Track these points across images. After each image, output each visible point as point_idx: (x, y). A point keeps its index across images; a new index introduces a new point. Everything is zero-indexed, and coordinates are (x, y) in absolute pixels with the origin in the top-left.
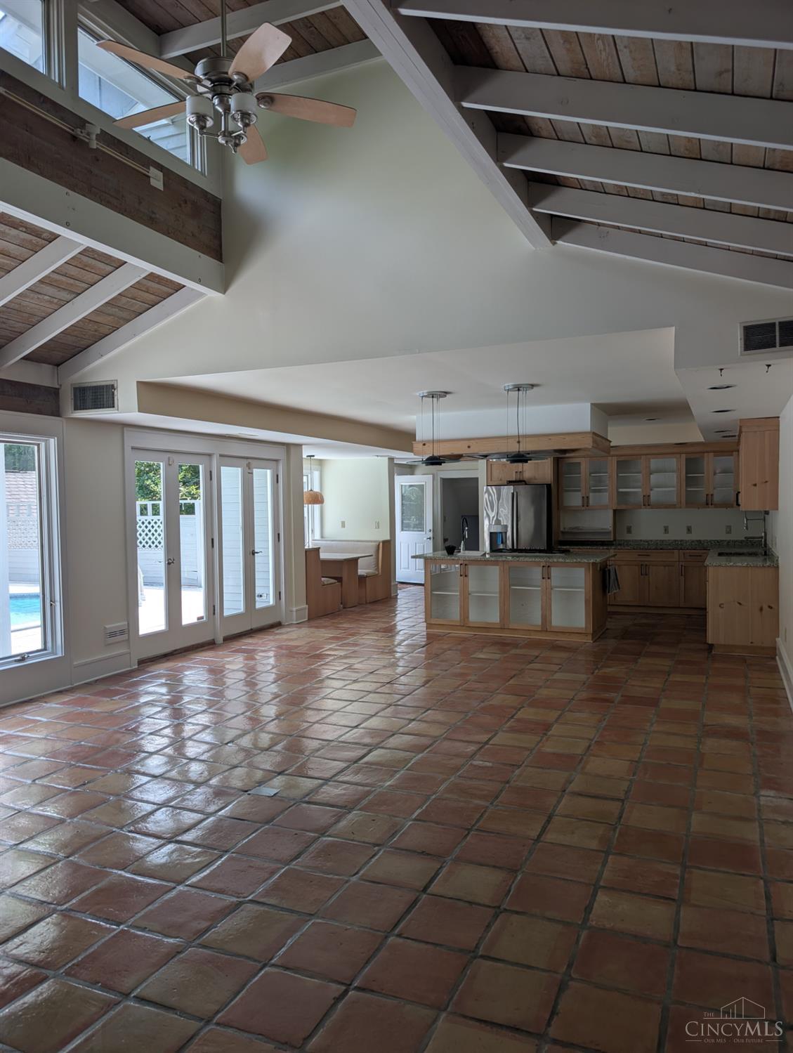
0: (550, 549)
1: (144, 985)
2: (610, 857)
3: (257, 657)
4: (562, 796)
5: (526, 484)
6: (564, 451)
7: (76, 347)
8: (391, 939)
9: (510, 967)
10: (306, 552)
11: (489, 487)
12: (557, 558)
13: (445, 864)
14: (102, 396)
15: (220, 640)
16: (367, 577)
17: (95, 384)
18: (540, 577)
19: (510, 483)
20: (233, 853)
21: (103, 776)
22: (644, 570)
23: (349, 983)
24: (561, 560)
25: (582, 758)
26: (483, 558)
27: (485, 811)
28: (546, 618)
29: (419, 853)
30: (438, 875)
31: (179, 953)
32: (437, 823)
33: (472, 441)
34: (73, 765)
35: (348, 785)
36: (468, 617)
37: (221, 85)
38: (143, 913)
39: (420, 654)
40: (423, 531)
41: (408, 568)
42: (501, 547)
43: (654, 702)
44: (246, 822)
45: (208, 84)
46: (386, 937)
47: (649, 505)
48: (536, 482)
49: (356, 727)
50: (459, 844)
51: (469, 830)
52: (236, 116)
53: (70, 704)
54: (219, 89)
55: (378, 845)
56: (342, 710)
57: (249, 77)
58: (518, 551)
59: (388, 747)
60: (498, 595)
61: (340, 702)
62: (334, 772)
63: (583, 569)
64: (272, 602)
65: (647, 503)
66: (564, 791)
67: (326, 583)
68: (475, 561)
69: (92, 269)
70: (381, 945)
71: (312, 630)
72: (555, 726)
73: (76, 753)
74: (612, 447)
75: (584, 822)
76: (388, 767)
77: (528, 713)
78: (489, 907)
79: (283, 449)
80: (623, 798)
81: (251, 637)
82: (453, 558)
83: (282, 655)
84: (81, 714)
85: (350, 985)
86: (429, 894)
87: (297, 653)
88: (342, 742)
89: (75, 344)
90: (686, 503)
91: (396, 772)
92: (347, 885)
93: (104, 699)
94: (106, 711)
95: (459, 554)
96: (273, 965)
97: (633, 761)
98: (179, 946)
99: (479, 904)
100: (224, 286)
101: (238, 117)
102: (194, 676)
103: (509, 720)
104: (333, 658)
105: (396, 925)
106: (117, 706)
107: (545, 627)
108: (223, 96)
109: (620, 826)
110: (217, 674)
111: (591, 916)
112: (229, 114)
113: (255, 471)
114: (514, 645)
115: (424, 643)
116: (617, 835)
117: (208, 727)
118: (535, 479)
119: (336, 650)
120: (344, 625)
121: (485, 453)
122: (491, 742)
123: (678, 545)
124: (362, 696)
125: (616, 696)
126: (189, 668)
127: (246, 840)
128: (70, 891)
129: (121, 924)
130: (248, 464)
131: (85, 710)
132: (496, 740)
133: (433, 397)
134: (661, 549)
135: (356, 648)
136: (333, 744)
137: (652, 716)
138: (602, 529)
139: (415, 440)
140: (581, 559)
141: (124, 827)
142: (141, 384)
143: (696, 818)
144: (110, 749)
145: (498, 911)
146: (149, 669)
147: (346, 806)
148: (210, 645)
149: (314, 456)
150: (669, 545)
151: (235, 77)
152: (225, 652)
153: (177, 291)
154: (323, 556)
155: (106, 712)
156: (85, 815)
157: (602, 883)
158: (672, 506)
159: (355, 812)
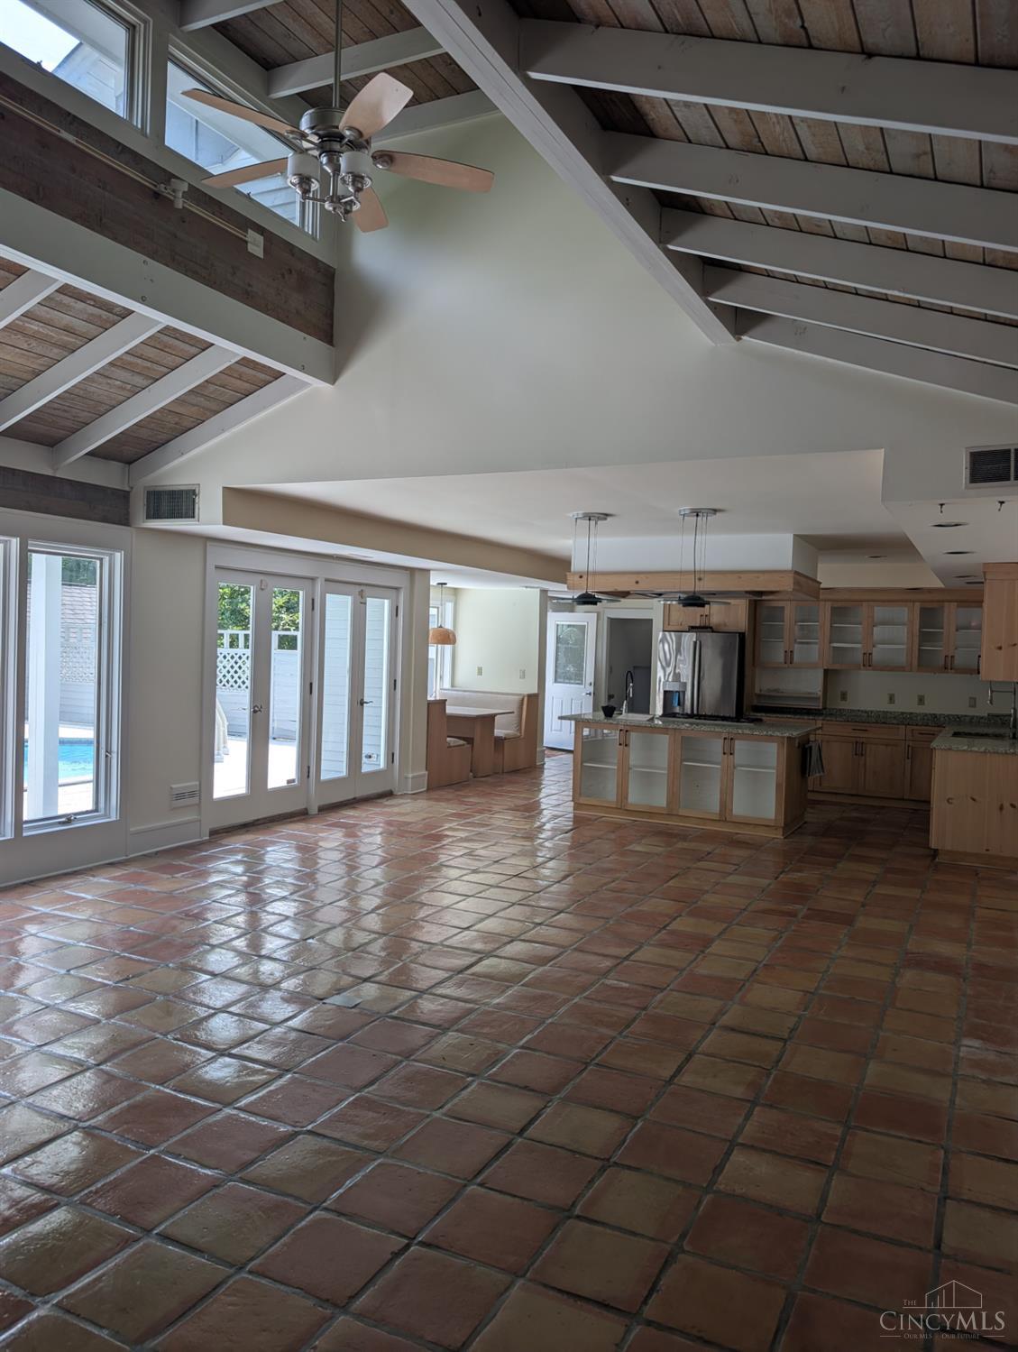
0: (739, 716)
1: (171, 1220)
2: (757, 1109)
3: (359, 834)
4: (710, 1030)
5: (713, 632)
6: (761, 593)
7: (152, 441)
8: (471, 1188)
9: (608, 1231)
10: (428, 704)
11: (667, 633)
12: (745, 728)
13: (550, 1104)
14: (180, 503)
15: (314, 810)
16: (505, 739)
17: (171, 489)
18: (721, 750)
19: (692, 629)
20: (295, 1073)
21: (151, 970)
22: (859, 749)
23: (412, 1237)
24: (747, 732)
25: (744, 985)
26: (648, 724)
27: (611, 1042)
28: (725, 805)
29: (520, 1087)
30: (540, 1116)
31: (216, 1186)
32: (549, 1053)
33: (642, 576)
34: (118, 954)
35: (447, 1000)
36: (627, 799)
37: (331, 140)
38: (179, 1137)
39: (563, 841)
40: (582, 684)
41: (561, 730)
42: (677, 710)
43: (848, 920)
44: (315, 1037)
45: (315, 139)
46: (465, 1186)
47: (870, 666)
48: (726, 629)
49: (468, 928)
50: (571, 1080)
51: (587, 1064)
52: (346, 179)
53: (120, 880)
54: (327, 146)
55: (473, 1075)
56: (454, 906)
57: (364, 133)
58: (699, 716)
59: (503, 955)
60: (666, 772)
61: (453, 896)
62: (433, 982)
63: (776, 744)
64: (382, 765)
65: (868, 662)
66: (714, 1024)
67: (452, 744)
68: (638, 727)
69: (174, 350)
70: (458, 1193)
71: (432, 803)
72: (716, 943)
73: (123, 940)
74: (823, 589)
75: (732, 1064)
76: (502, 981)
77: (684, 924)
78: (596, 1158)
79: (406, 574)
80: (786, 1036)
81: (354, 808)
82: (611, 721)
83: (391, 834)
84: (134, 892)
85: (414, 1238)
86: (525, 1138)
87: (407, 832)
88: (448, 946)
89: (150, 439)
90: (919, 665)
91: (508, 987)
92: (428, 1120)
93: (165, 876)
94: (165, 890)
95: (620, 717)
96: (326, 1209)
97: (808, 992)
98: (218, 1179)
99: (584, 1155)
100: (333, 375)
101: (349, 179)
102: (280, 854)
103: (659, 932)
104: (450, 840)
105: (480, 1172)
106: (177, 886)
107: (724, 815)
108: (332, 155)
109: (775, 1072)
110: (308, 853)
111: (720, 1178)
112: (338, 175)
113: (369, 601)
114: (683, 836)
115: (570, 828)
116: (769, 1083)
117: (287, 918)
118: (725, 625)
119: (457, 830)
120: (471, 800)
121: (659, 591)
122: (632, 958)
123: (906, 720)
124: (481, 889)
125: (802, 909)
126: (273, 843)
127: (314, 1059)
128: (96, 1106)
129: (152, 1148)
130: (361, 592)
131: (139, 887)
132: (639, 956)
133: (590, 519)
134: (884, 723)
135: (482, 830)
136: (436, 948)
137: (841, 937)
138: (809, 693)
139: (570, 571)
140: (774, 732)
141: (168, 1033)
142: (228, 492)
143: (873, 1068)
144: (164, 938)
145: (606, 1163)
146: (223, 842)
147: (440, 1026)
148: (302, 815)
149: (445, 584)
150: (895, 718)
151: (348, 133)
152: (319, 826)
153: (276, 379)
154: (450, 710)
155: (165, 893)
156: (123, 1015)
157: (740, 1141)
158: (901, 669)
159: (450, 1033)
